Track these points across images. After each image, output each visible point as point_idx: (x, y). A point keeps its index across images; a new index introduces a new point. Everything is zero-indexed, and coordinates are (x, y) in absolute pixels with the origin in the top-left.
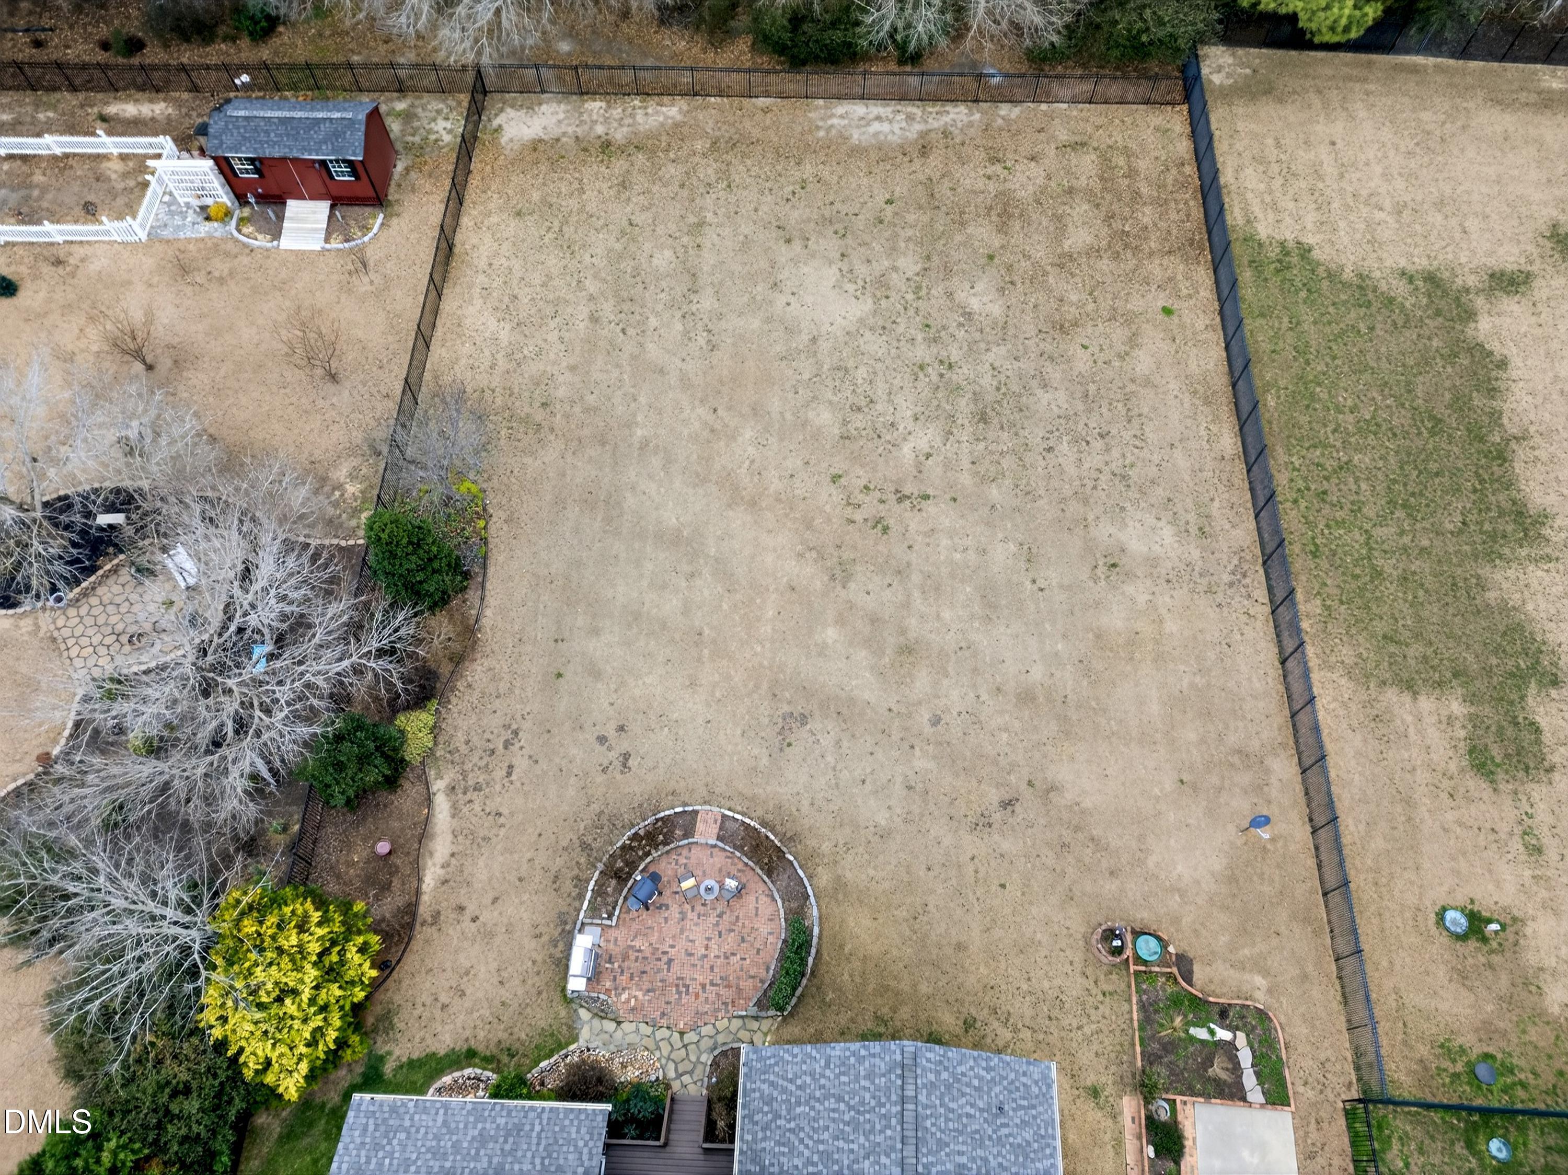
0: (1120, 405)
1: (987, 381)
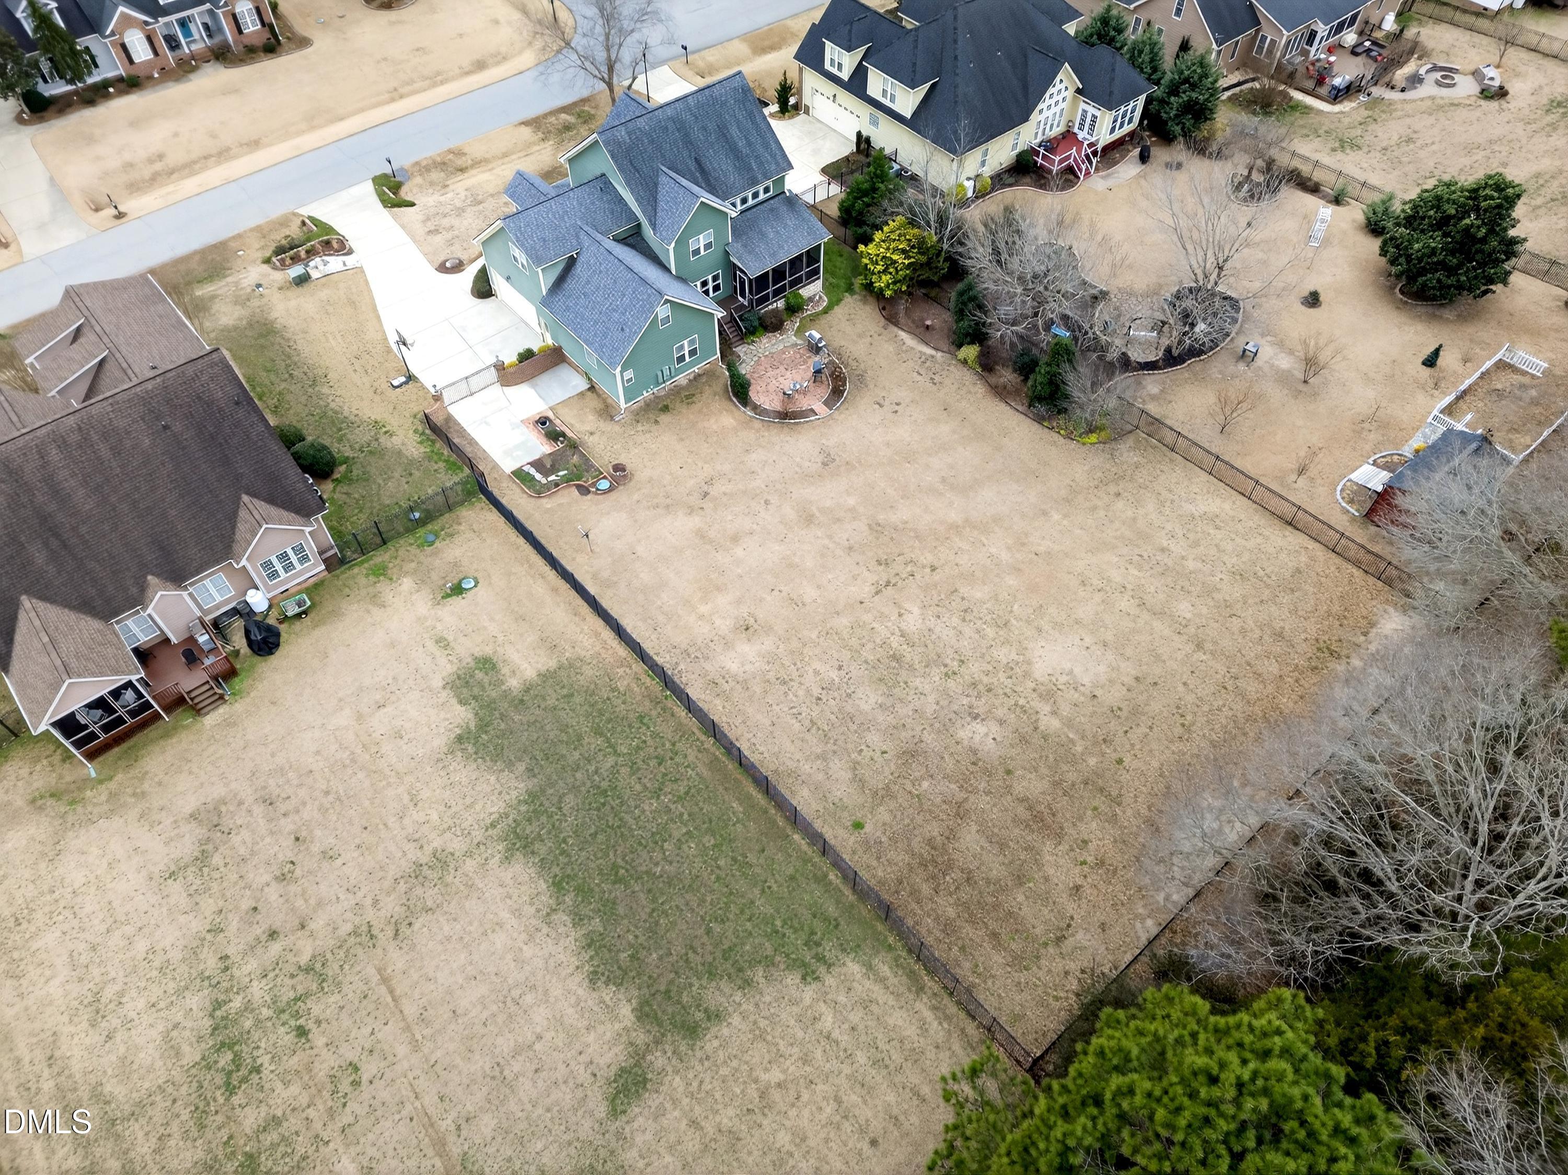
0: (826, 728)
1: (917, 682)
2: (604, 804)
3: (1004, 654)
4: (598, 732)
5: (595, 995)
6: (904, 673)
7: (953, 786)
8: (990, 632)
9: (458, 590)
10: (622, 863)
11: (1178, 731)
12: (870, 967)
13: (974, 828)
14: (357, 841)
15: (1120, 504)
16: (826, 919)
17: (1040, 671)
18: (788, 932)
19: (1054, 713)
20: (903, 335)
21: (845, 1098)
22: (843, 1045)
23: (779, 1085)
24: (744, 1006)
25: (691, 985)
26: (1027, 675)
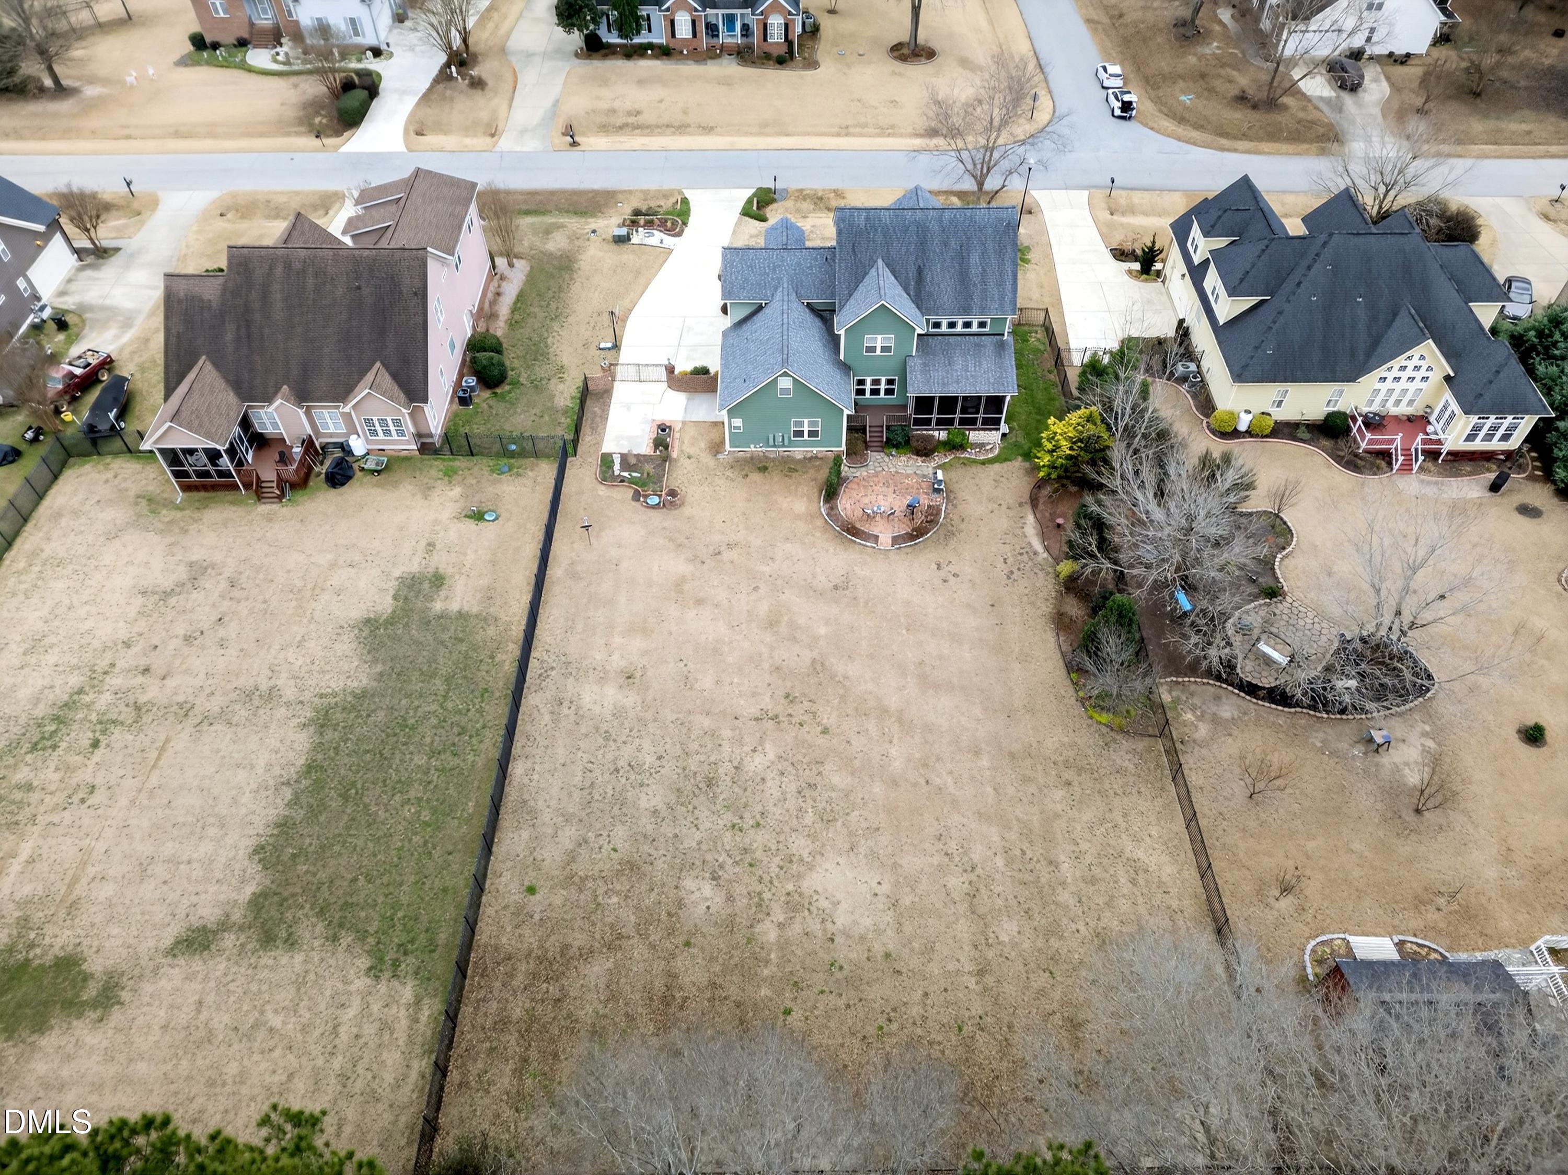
0: (597, 797)
1: (704, 814)
2: (395, 735)
3: (800, 845)
4: (448, 680)
5: (246, 863)
6: (702, 798)
7: (633, 918)
8: (809, 818)
9: (478, 516)
10: (359, 786)
11: (871, 1030)
12: (418, 1001)
13: (609, 965)
14: (245, 646)
15: (1059, 794)
16: (431, 941)
17: (812, 882)
18: (399, 927)
19: (781, 926)
20: (1030, 519)
21: (296, 1080)
22: (337, 1041)
23: (271, 1029)
24: (314, 953)
25: (302, 907)
26: (800, 876)
